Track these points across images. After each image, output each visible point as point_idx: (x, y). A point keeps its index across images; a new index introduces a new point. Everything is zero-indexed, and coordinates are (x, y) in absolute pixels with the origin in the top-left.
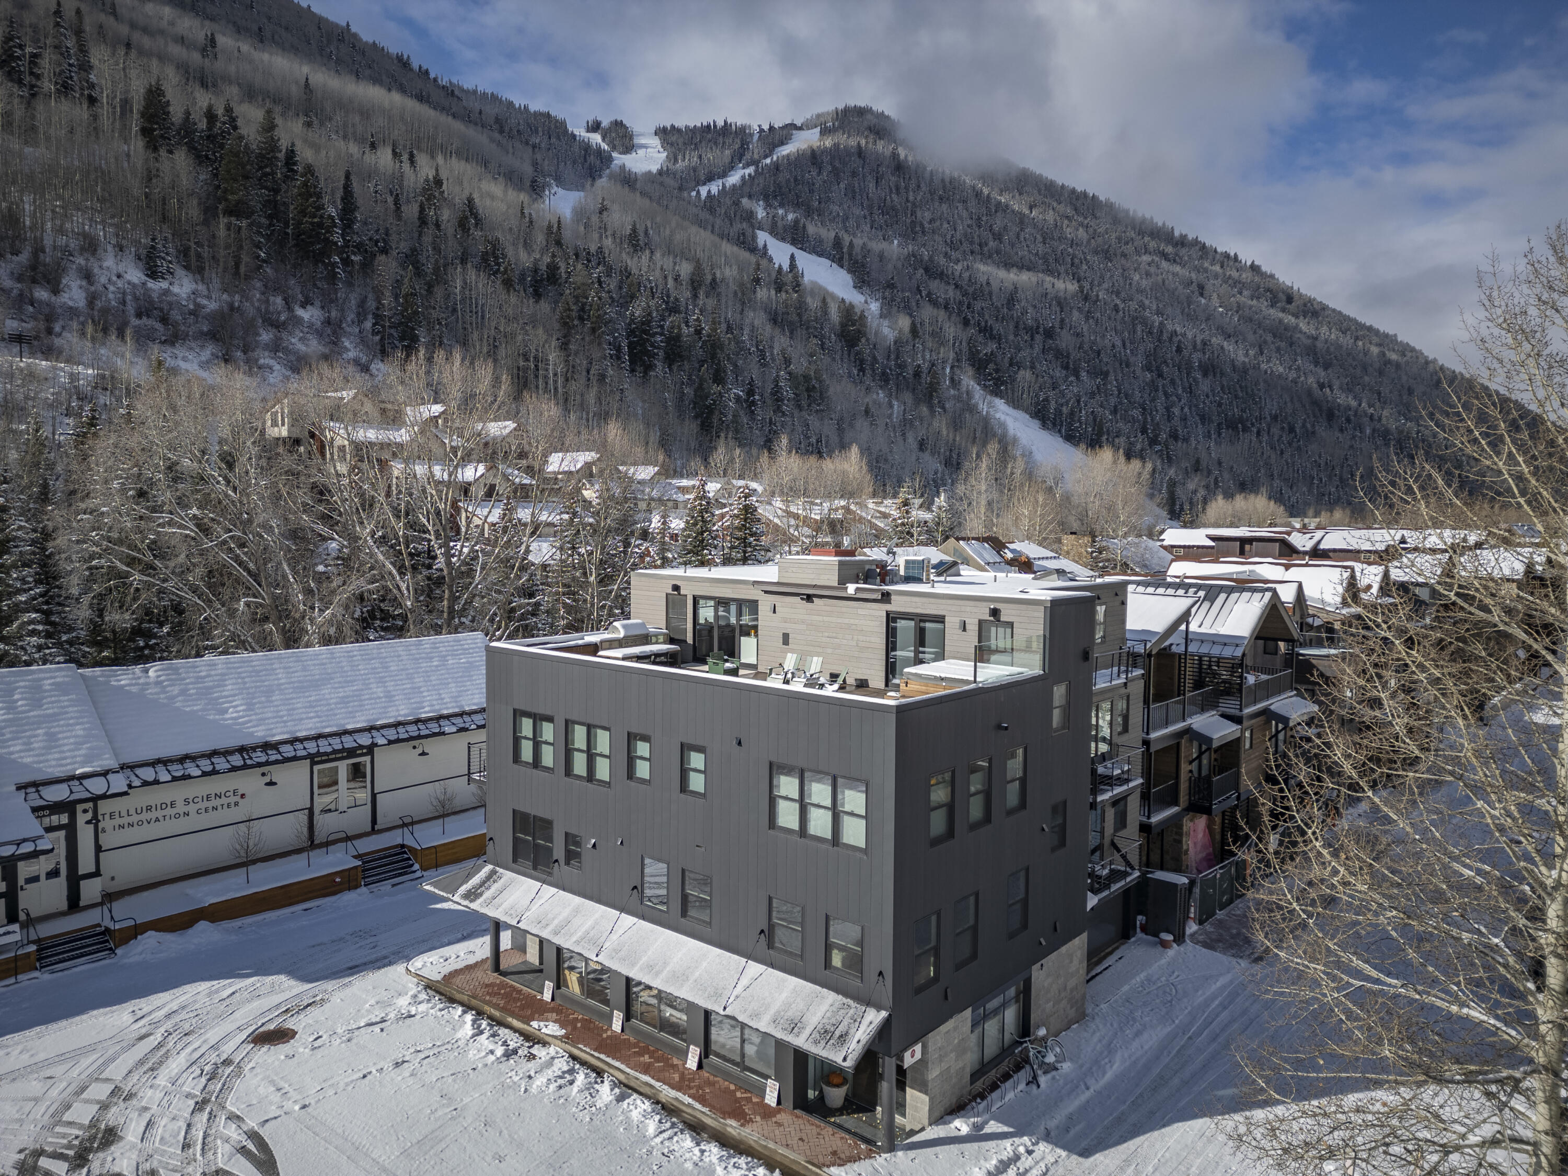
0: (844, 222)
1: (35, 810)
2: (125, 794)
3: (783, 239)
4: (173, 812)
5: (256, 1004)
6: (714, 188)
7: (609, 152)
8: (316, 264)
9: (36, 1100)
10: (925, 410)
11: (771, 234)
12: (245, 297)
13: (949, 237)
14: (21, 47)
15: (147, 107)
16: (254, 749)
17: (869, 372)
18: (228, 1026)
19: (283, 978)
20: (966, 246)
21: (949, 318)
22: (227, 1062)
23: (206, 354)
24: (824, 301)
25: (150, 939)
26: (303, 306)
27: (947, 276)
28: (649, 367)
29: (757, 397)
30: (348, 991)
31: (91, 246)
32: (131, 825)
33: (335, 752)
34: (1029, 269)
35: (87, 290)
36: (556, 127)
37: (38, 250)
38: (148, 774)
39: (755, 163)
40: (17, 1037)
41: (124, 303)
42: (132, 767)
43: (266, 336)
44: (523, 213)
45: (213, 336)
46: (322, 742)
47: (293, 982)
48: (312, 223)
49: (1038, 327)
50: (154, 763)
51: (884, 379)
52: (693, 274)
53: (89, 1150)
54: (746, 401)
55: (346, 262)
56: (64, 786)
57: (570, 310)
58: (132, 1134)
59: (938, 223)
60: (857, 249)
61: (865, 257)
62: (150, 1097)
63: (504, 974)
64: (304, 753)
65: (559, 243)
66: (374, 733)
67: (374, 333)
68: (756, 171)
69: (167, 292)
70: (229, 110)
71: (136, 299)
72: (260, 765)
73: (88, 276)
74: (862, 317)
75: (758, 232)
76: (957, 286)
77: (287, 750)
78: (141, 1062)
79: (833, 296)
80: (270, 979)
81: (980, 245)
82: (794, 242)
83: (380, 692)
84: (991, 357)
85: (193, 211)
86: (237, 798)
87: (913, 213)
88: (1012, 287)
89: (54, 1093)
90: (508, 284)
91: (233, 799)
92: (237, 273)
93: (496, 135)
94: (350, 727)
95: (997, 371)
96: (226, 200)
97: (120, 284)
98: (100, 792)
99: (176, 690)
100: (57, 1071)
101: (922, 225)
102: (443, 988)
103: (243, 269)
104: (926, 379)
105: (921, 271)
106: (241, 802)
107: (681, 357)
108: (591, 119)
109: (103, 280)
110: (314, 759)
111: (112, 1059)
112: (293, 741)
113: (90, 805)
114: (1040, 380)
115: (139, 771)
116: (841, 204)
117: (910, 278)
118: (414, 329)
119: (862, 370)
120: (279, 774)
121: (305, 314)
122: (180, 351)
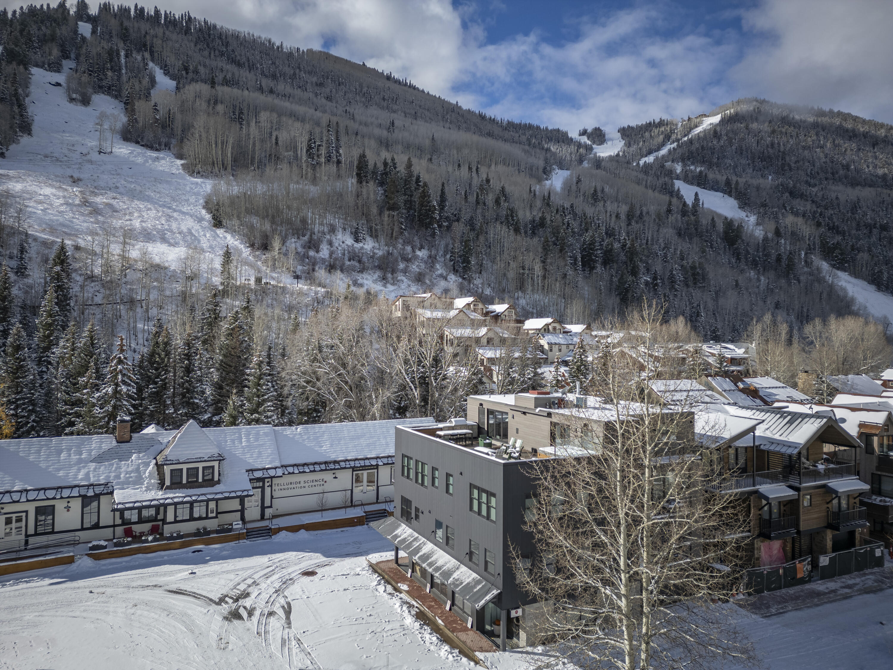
0: (734, 169)
1: (251, 480)
2: (281, 476)
3: (692, 184)
4: (299, 485)
5: (309, 562)
6: (650, 159)
7: (591, 146)
8: (426, 229)
9: (231, 580)
10: (783, 281)
11: (684, 181)
12: (395, 247)
13: (809, 171)
14: (315, 143)
15: (359, 164)
16: (330, 463)
17: (743, 260)
18: (297, 567)
19: (319, 555)
20: (822, 175)
21: (806, 223)
22: (291, 579)
23: (376, 276)
24: (713, 219)
25: (283, 533)
26: (420, 249)
27: (806, 196)
28: (592, 268)
29: (659, 281)
30: (342, 563)
31: (333, 230)
32: (284, 489)
33: (361, 466)
34: (870, 186)
35: (330, 250)
36: (562, 136)
37: (312, 233)
38: (290, 469)
39: (678, 140)
40: (233, 560)
41: (344, 255)
42: (286, 466)
43: (402, 266)
44: (530, 191)
45: (379, 267)
46: (357, 462)
47: (322, 557)
48: (426, 210)
49: (875, 224)
50: (293, 466)
51: (754, 264)
52: (629, 212)
53: (240, 598)
54: (652, 283)
55: (440, 226)
56: (261, 472)
57: (548, 241)
58: (253, 596)
59: (801, 163)
60: (741, 185)
61: (746, 189)
62: (263, 586)
63: (399, 565)
64: (349, 466)
65: (548, 205)
66: (378, 460)
67: (451, 260)
68: (677, 145)
69: (362, 248)
70: (393, 159)
71: (349, 252)
72: (331, 469)
73: (330, 243)
74: (740, 226)
75: (675, 181)
76: (813, 201)
77: (343, 464)
78: (265, 575)
79: (719, 215)
80: (317, 554)
81: (833, 174)
82: (699, 185)
83: (383, 442)
84: (837, 246)
85: (374, 210)
86: (323, 483)
87: (783, 159)
88: (856, 199)
89: (237, 579)
90: (517, 230)
91: (322, 483)
92: (392, 237)
93: (527, 147)
94: (368, 456)
95: (841, 254)
96: (389, 203)
97: (343, 245)
98: (273, 475)
99: (305, 437)
100: (240, 573)
101: (789, 165)
102: (375, 567)
103: (394, 234)
104: (784, 262)
105: (787, 194)
106: (325, 484)
107: (613, 261)
108: (581, 129)
109: (337, 245)
110: (354, 469)
111: (257, 572)
112: (345, 461)
113: (270, 480)
114: (876, 259)
115: (288, 468)
116: (733, 158)
117: (779, 199)
118: (468, 257)
119: (738, 259)
120: (339, 474)
121: (419, 253)
122: (365, 275)
